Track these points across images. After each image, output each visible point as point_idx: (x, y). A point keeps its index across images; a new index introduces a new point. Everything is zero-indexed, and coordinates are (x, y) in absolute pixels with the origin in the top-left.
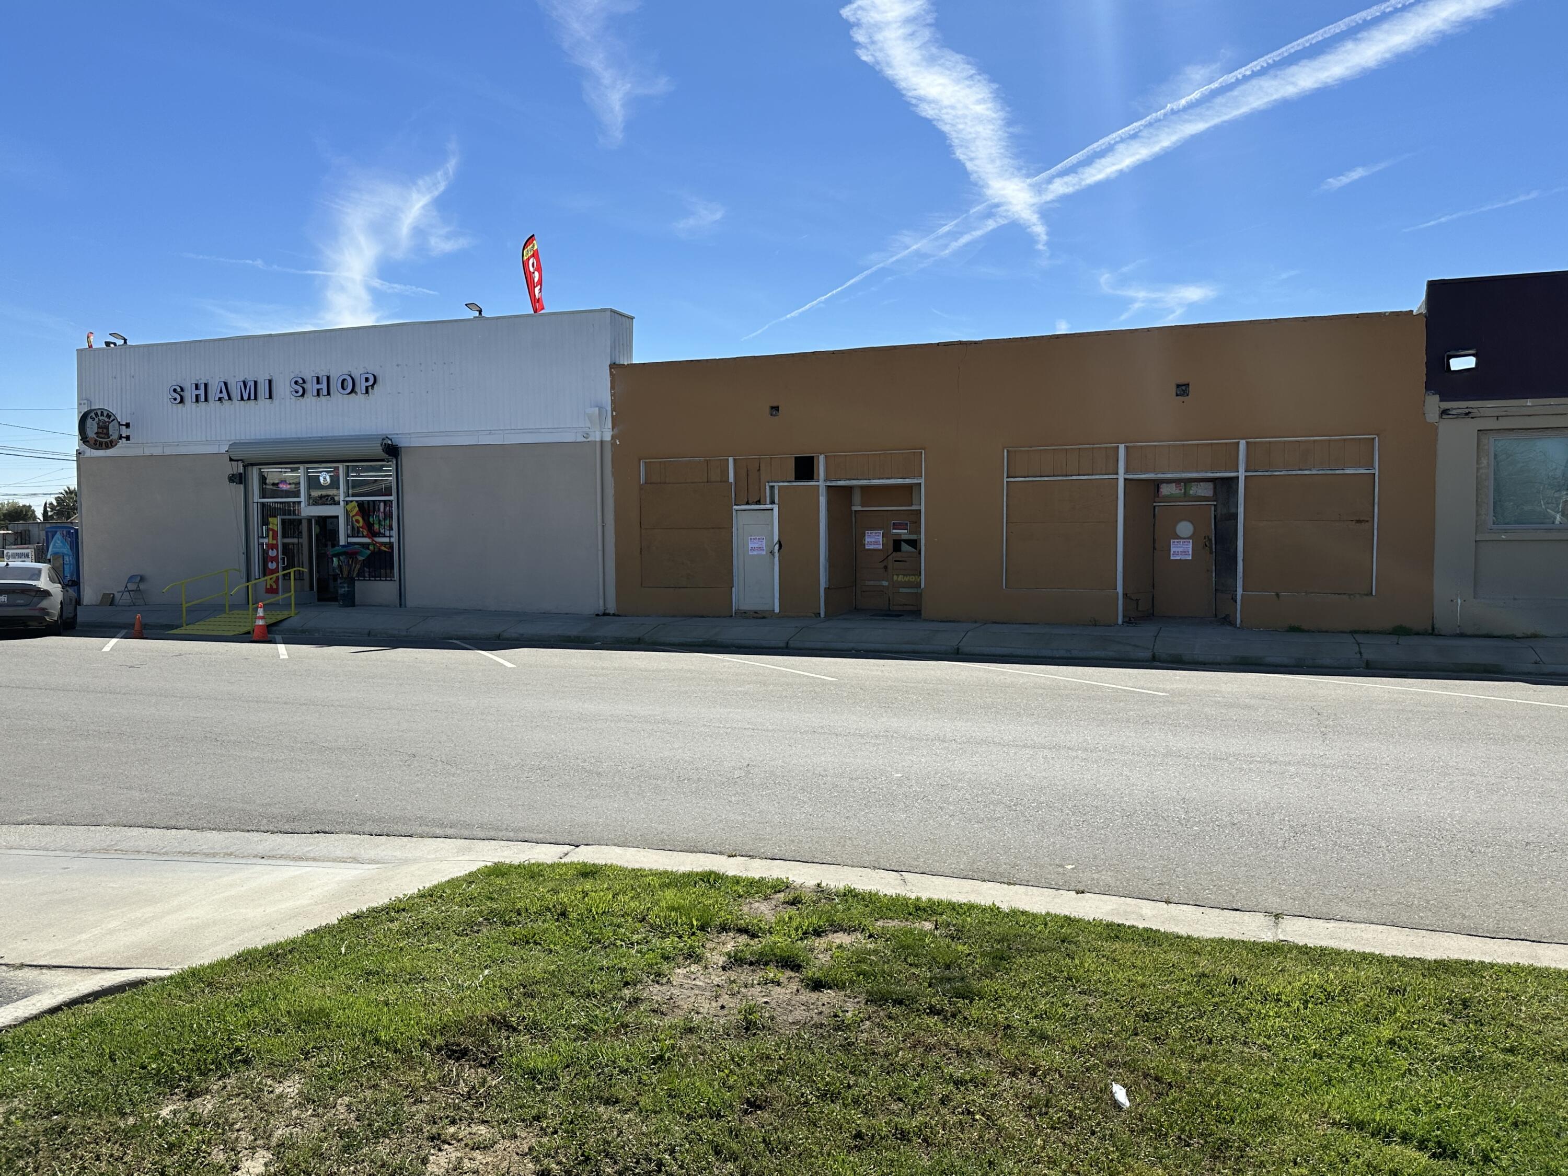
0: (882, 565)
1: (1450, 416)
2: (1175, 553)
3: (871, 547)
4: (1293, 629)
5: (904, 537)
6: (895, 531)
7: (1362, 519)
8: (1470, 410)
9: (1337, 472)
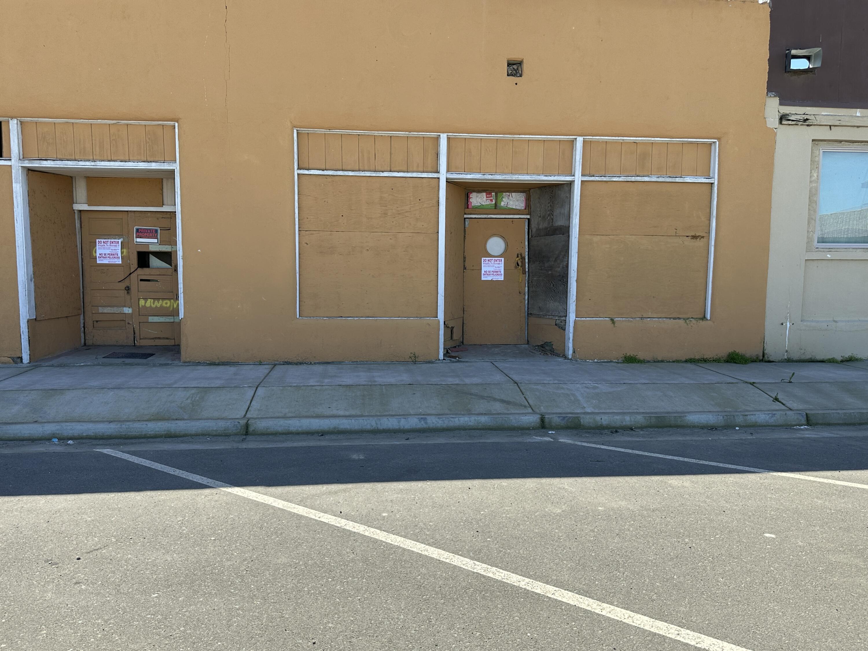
0: (123, 285)
1: (790, 122)
2: (487, 273)
3: (106, 261)
4: (630, 360)
5: (152, 248)
6: (139, 240)
7: (698, 234)
8: (808, 117)
9: (677, 180)
